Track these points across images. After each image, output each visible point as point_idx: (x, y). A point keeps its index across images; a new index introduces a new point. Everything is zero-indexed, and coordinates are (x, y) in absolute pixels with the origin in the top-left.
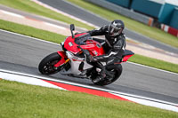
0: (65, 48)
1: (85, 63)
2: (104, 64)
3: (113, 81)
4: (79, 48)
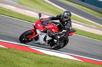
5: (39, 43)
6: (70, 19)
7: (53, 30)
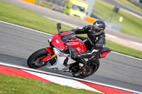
1: (70, 58)
2: (87, 60)
4: (65, 45)
6: (103, 34)
7: (78, 49)
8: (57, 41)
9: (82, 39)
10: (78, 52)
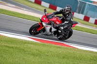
0: (42, 21)
1: (52, 28)
3: (68, 37)
4: (48, 20)
5: (47, 35)
8: (44, 19)
9: (60, 17)
10: (56, 24)
